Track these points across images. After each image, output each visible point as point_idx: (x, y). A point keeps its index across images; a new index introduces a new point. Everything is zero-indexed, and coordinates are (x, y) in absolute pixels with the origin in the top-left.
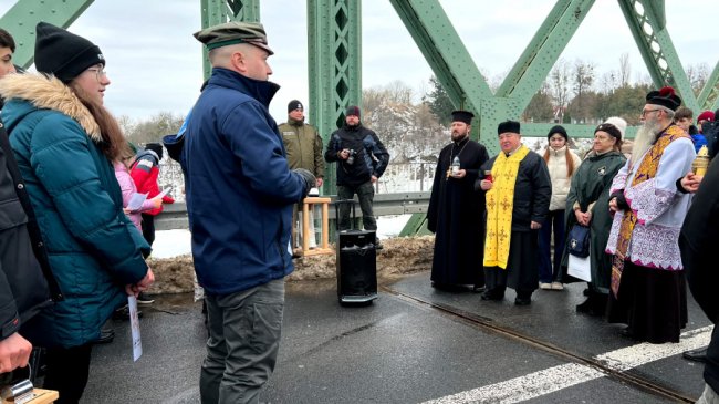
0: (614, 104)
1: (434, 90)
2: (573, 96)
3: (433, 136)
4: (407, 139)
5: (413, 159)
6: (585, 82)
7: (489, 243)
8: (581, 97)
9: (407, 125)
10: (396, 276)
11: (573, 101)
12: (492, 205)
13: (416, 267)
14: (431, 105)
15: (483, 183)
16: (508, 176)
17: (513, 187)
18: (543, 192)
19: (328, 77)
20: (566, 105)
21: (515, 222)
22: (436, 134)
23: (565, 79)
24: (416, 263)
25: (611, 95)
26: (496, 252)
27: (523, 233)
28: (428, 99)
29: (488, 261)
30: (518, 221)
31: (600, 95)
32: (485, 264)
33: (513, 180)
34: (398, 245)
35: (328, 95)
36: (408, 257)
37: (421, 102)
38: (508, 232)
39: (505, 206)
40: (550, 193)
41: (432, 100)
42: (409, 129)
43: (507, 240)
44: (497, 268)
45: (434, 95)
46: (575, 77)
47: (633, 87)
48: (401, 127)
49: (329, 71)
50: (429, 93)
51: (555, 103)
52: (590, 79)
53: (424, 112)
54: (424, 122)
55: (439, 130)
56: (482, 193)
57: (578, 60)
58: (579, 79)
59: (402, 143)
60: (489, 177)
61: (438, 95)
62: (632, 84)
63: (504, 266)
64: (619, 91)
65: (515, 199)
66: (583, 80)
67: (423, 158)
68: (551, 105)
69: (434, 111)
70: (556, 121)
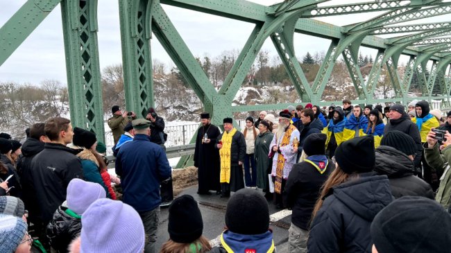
0: (280, 73)
2: (258, 69)
3: (180, 94)
4: (164, 96)
5: (168, 108)
7: (222, 172)
8: (263, 70)
9: (163, 87)
10: (179, 190)
11: (258, 72)
12: (222, 155)
13: (188, 184)
14: (177, 75)
15: (218, 145)
16: (228, 142)
17: (230, 147)
18: (243, 149)
19: (136, 91)
20: (254, 75)
21: (232, 162)
22: (182, 92)
24: (188, 182)
26: (225, 176)
27: (236, 167)
28: (174, 70)
29: (222, 180)
30: (234, 162)
31: (272, 68)
32: (221, 181)
33: (230, 144)
34: (178, 174)
35: (137, 100)
36: (184, 179)
37: (171, 72)
38: (229, 167)
39: (227, 156)
40: (246, 149)
41: (177, 71)
42: (164, 90)
43: (229, 170)
44: (226, 183)
48: (160, 88)
49: (137, 88)
52: (266, 60)
53: (173, 79)
54: (174, 85)
55: (183, 90)
56: (218, 149)
58: (261, 60)
59: (160, 98)
60: (221, 143)
65: (231, 152)
66: (263, 60)
67: (174, 107)
69: (179, 78)
70: (250, 84)
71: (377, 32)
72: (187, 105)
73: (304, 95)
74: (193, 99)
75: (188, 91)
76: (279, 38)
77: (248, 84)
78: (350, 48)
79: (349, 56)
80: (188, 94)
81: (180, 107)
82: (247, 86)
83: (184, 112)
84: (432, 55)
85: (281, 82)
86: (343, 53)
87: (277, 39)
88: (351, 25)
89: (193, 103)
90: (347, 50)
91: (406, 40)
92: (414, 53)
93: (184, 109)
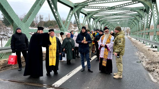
0: (48, 24)
1: (3, 17)
2: (39, 22)
3: (4, 29)
6: (41, 19)
7: (50, 59)
8: (41, 22)
11: (39, 23)
13: (2, 69)
14: (2, 21)
16: (55, 43)
17: (56, 45)
20: (38, 24)
21: (57, 54)
22: (5, 29)
23: (37, 18)
25: (47, 22)
31: (45, 22)
39: (55, 50)
41: (3, 20)
45: (3, 18)
46: (39, 18)
47: (51, 21)
50: (2, 18)
51: (35, 23)
52: (42, 18)
55: (5, 28)
57: (40, 14)
58: (40, 18)
61: (4, 18)
62: (51, 20)
63: (55, 65)
64: (48, 21)
65: (57, 48)
66: (41, 18)
67: (1, 35)
68: (34, 23)
69: (3, 23)
70: (36, 27)
71: (86, 7)
72: (7, 34)
73: (61, 28)
74: (10, 32)
75: (8, 28)
76: (51, 2)
77: (35, 27)
78: (77, 12)
79: (76, 15)
80: (8, 29)
81: (4, 35)
82: (35, 28)
83: (6, 37)
84: (99, 19)
85: (48, 27)
86: (74, 14)
87: (50, 3)
88: (77, 3)
89: (10, 33)
90: (76, 13)
91: (94, 12)
92: (94, 18)
93: (6, 36)
